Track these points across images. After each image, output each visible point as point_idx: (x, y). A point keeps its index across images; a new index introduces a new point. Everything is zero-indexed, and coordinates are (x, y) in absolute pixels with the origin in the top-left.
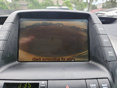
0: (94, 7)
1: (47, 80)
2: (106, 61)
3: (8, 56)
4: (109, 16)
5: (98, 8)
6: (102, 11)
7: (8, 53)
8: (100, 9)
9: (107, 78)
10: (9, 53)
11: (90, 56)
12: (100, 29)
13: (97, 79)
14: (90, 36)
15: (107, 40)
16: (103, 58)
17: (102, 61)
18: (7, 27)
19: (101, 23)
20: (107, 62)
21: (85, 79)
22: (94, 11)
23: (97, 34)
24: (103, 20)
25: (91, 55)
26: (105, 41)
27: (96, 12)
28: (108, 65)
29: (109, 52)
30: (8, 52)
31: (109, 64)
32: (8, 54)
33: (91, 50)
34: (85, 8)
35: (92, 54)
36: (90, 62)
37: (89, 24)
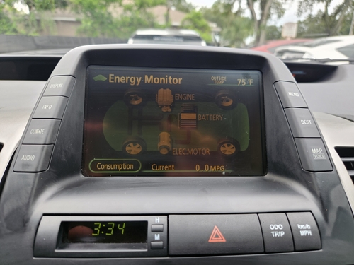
0: (274, 35)
1: (167, 215)
2: (308, 171)
3: (64, 159)
4: (316, 60)
5: (284, 35)
6: (296, 44)
7: (63, 152)
8: (291, 38)
9: (310, 211)
10: (65, 151)
11: (267, 161)
12: (290, 94)
13: (285, 212)
14: (266, 113)
15: (309, 122)
16: (300, 165)
17: (298, 172)
18: (61, 85)
19: (294, 81)
20: (309, 174)
21: (258, 213)
22: (272, 44)
23: (284, 107)
24: (300, 73)
25: (268, 159)
26: (303, 123)
27: (280, 49)
28: (311, 181)
29: (314, 151)
30: (62, 148)
31: (314, 179)
32: (62, 154)
33: (268, 148)
34: (248, 35)
35: (273, 156)
36: (268, 176)
37: (263, 82)
